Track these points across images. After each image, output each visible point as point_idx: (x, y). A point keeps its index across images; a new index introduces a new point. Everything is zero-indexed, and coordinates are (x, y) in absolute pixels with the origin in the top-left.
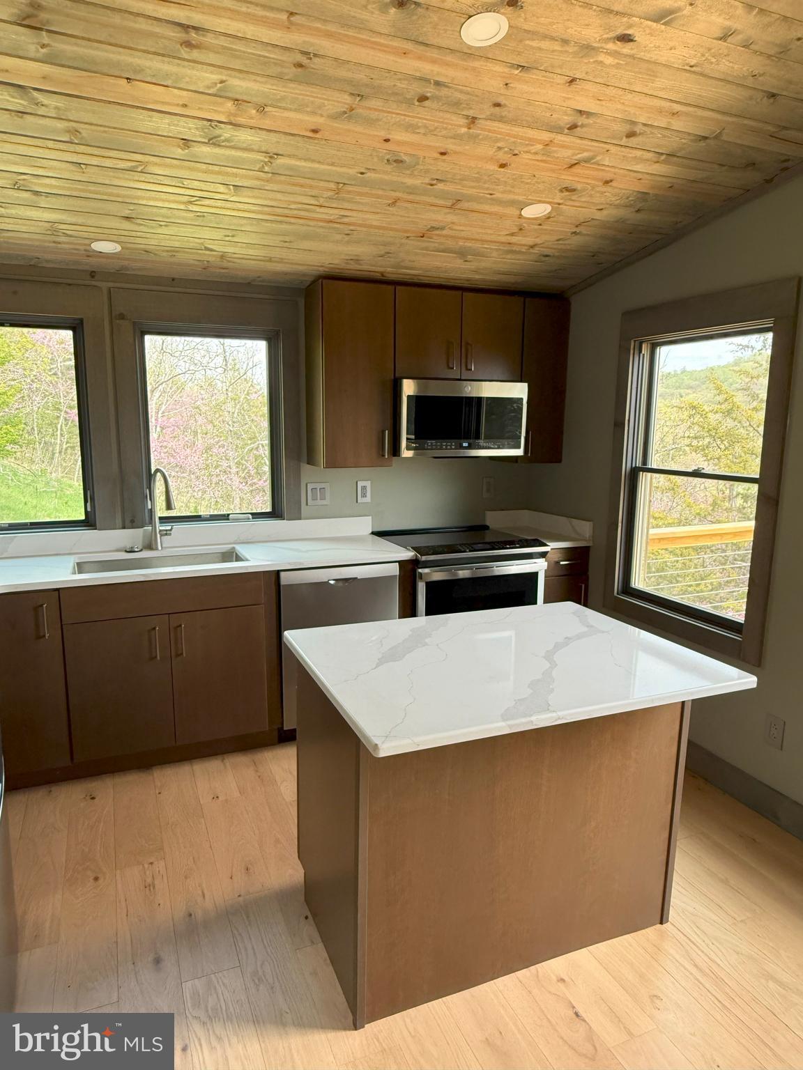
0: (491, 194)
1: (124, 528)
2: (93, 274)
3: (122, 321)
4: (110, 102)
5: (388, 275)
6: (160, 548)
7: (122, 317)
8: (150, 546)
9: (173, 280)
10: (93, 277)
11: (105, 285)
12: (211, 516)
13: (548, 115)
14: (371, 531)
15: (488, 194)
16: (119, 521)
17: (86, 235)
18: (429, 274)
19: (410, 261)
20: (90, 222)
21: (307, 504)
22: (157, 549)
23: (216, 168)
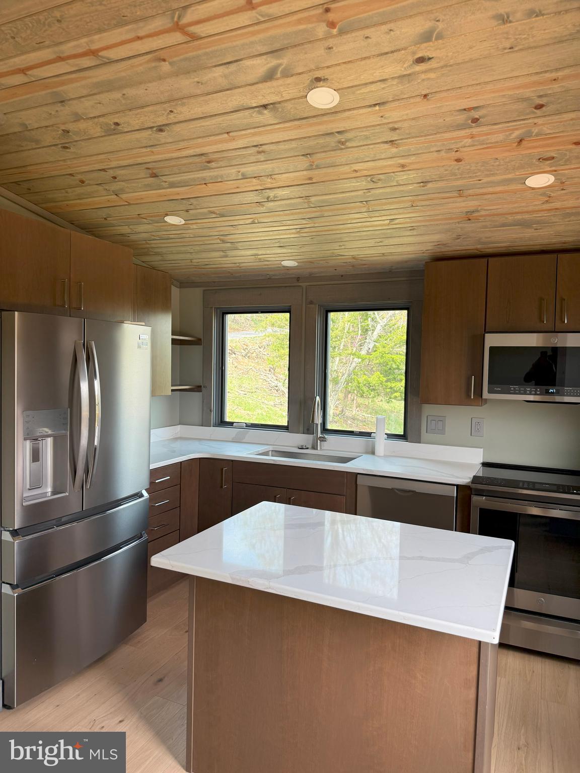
0: (480, 180)
1: (304, 433)
2: (298, 279)
3: (311, 305)
4: (211, 195)
5: (482, 250)
6: (319, 449)
7: (311, 303)
8: (314, 447)
9: (342, 276)
10: (298, 281)
11: (304, 285)
12: (360, 432)
13: (441, 120)
14: (482, 461)
15: (477, 180)
16: (301, 429)
17: (277, 259)
18: (516, 244)
19: (486, 238)
20: (268, 252)
21: (427, 432)
22: (317, 449)
23: (288, 212)
